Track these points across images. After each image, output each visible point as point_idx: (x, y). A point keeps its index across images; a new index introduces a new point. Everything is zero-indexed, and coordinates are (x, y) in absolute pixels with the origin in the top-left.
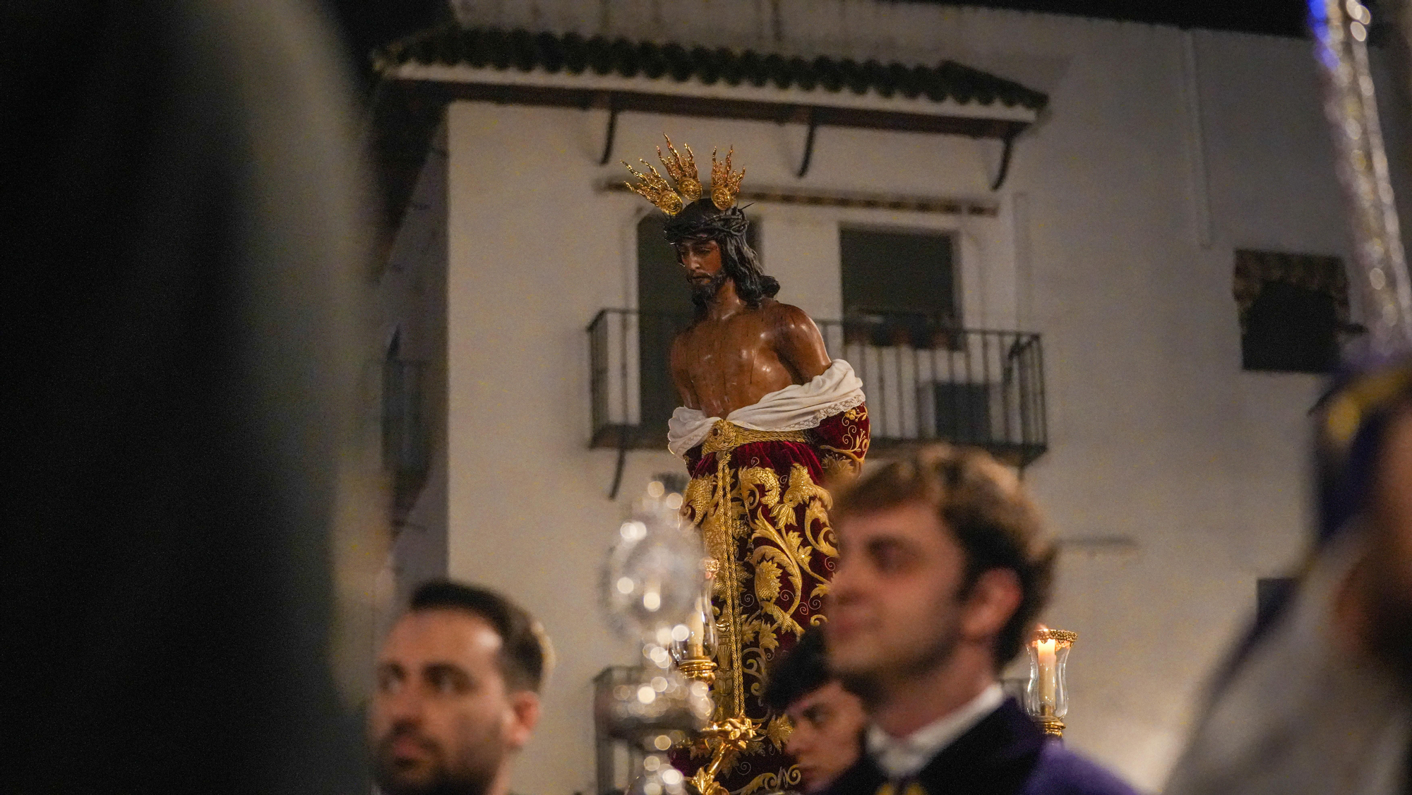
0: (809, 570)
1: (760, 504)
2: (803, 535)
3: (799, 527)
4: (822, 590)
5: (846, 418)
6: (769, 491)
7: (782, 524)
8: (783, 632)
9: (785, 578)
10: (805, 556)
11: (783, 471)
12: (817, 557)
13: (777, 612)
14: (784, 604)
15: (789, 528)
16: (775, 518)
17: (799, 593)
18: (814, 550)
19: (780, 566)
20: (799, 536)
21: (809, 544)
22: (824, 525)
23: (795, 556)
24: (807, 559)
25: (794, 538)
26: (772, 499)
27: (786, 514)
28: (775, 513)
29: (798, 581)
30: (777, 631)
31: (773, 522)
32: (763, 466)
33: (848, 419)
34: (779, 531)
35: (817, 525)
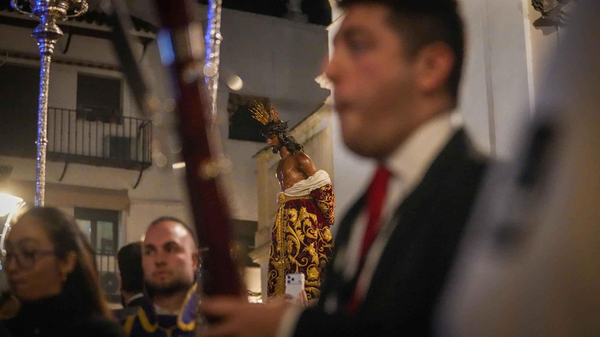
0: (303, 242)
1: (289, 221)
2: (302, 231)
3: (301, 229)
4: (306, 249)
5: (321, 190)
6: (293, 216)
7: (296, 228)
8: (292, 264)
9: (294, 246)
10: (302, 238)
11: (298, 209)
12: (306, 238)
13: (291, 257)
14: (293, 255)
15: (298, 229)
16: (294, 225)
17: (298, 251)
18: (305, 236)
19: (293, 242)
20: (301, 232)
21: (304, 234)
22: (309, 227)
23: (298, 238)
24: (303, 239)
25: (299, 232)
26: (294, 219)
27: (299, 224)
28: (294, 224)
29: (298, 247)
30: (291, 264)
31: (293, 227)
32: (291, 208)
33: (322, 190)
34: (294, 230)
35: (307, 227)
